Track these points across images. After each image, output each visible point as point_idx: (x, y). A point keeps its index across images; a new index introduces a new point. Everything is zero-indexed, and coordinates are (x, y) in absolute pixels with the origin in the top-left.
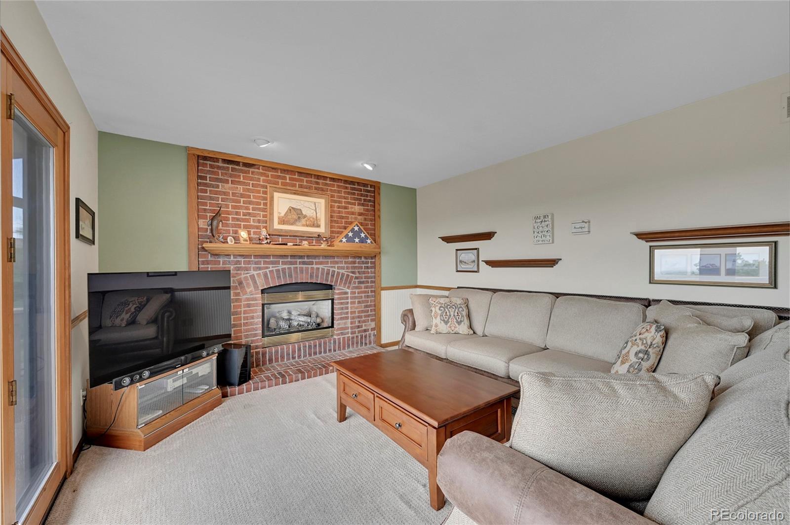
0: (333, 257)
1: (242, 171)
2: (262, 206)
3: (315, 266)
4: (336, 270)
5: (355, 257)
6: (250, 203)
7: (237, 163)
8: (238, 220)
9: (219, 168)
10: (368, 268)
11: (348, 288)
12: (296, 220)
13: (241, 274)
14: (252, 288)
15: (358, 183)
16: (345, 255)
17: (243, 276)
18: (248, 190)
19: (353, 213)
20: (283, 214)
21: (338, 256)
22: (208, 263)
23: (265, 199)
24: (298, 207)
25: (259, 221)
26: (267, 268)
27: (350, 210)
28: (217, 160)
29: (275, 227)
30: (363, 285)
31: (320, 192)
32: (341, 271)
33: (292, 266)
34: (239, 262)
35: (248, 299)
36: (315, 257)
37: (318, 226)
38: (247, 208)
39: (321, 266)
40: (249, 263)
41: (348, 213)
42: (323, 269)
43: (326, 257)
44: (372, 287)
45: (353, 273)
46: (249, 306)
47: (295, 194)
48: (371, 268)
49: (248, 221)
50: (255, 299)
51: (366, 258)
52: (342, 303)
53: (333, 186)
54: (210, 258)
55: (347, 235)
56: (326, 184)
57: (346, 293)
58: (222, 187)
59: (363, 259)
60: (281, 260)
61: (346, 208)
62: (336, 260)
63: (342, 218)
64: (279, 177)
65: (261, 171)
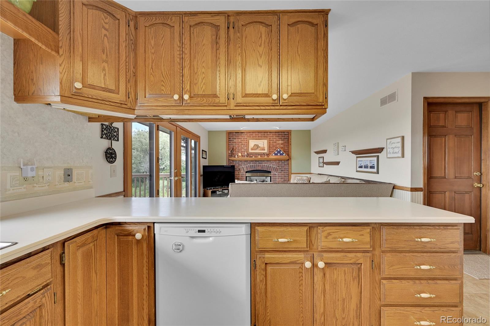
0: (270, 161)
1: (240, 135)
2: (246, 145)
3: (263, 164)
4: (271, 166)
5: (279, 161)
6: (242, 144)
7: (239, 133)
8: (239, 150)
9: (234, 135)
10: (285, 165)
11: (277, 172)
12: (256, 149)
13: (239, 167)
14: (243, 171)
15: (281, 132)
16: (275, 160)
17: (240, 167)
18: (242, 140)
19: (279, 144)
20: (252, 147)
21: (272, 161)
22: (231, 163)
23: (247, 142)
24: (257, 144)
25: (245, 150)
26: (247, 165)
27: (277, 143)
28: (233, 133)
29: (250, 151)
30: (283, 172)
31: (266, 138)
32: (273, 166)
33: (255, 164)
34: (239, 163)
35: (242, 175)
36: (263, 161)
37: (265, 150)
38: (242, 146)
39: (265, 164)
40: (242, 163)
41: (277, 144)
42: (266, 165)
43: (268, 161)
44: (287, 173)
45: (278, 167)
46: (242, 176)
47: (256, 140)
48: (287, 165)
49: (242, 150)
50: (244, 175)
51: (284, 161)
52: (274, 178)
53: (270, 135)
54: (231, 162)
55: (275, 153)
56: (268, 135)
57: (276, 174)
58: (235, 141)
59: (283, 162)
60: (252, 162)
61: (275, 142)
62: (271, 162)
63: (274, 146)
64: (251, 135)
65: (246, 134)
